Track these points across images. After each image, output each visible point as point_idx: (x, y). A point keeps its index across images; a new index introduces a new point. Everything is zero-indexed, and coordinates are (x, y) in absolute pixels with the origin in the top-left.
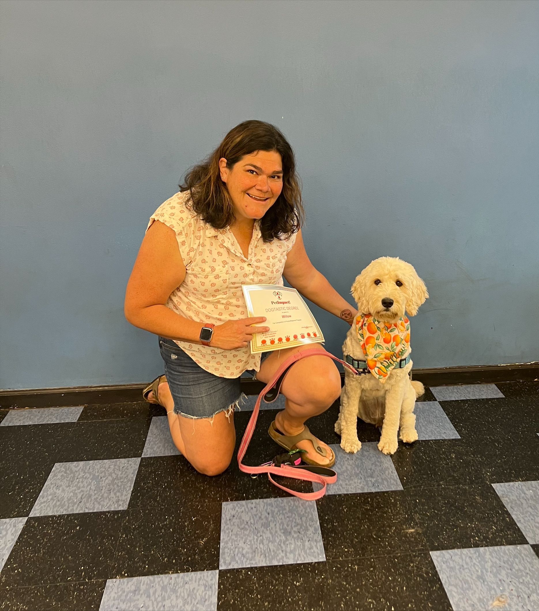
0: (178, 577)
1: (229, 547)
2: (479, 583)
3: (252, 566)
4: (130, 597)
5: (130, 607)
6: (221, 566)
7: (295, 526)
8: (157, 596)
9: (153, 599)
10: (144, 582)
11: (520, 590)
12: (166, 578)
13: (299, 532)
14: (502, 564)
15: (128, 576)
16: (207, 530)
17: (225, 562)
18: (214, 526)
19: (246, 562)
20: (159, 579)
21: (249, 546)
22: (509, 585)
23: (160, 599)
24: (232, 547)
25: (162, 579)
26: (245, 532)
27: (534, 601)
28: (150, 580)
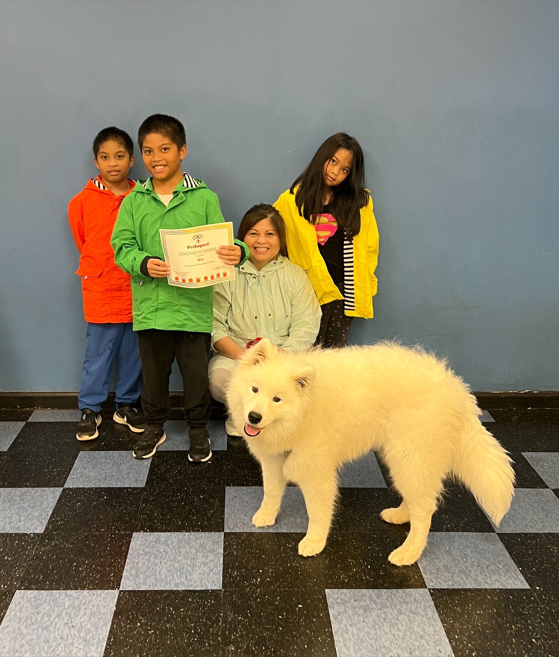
0: (191, 535)
1: (232, 518)
2: (445, 555)
3: (252, 531)
4: (153, 545)
5: (153, 551)
6: (226, 530)
7: (288, 507)
8: (174, 546)
9: (172, 548)
10: (163, 536)
11: (481, 562)
12: (181, 534)
13: (292, 511)
14: (469, 544)
15: (150, 531)
16: (214, 505)
17: (229, 528)
18: (219, 503)
19: (247, 528)
20: (175, 535)
21: (249, 519)
22: (471, 558)
23: (176, 547)
24: (234, 518)
25: (177, 535)
26: (246, 508)
27: (492, 570)
28: (168, 535)
